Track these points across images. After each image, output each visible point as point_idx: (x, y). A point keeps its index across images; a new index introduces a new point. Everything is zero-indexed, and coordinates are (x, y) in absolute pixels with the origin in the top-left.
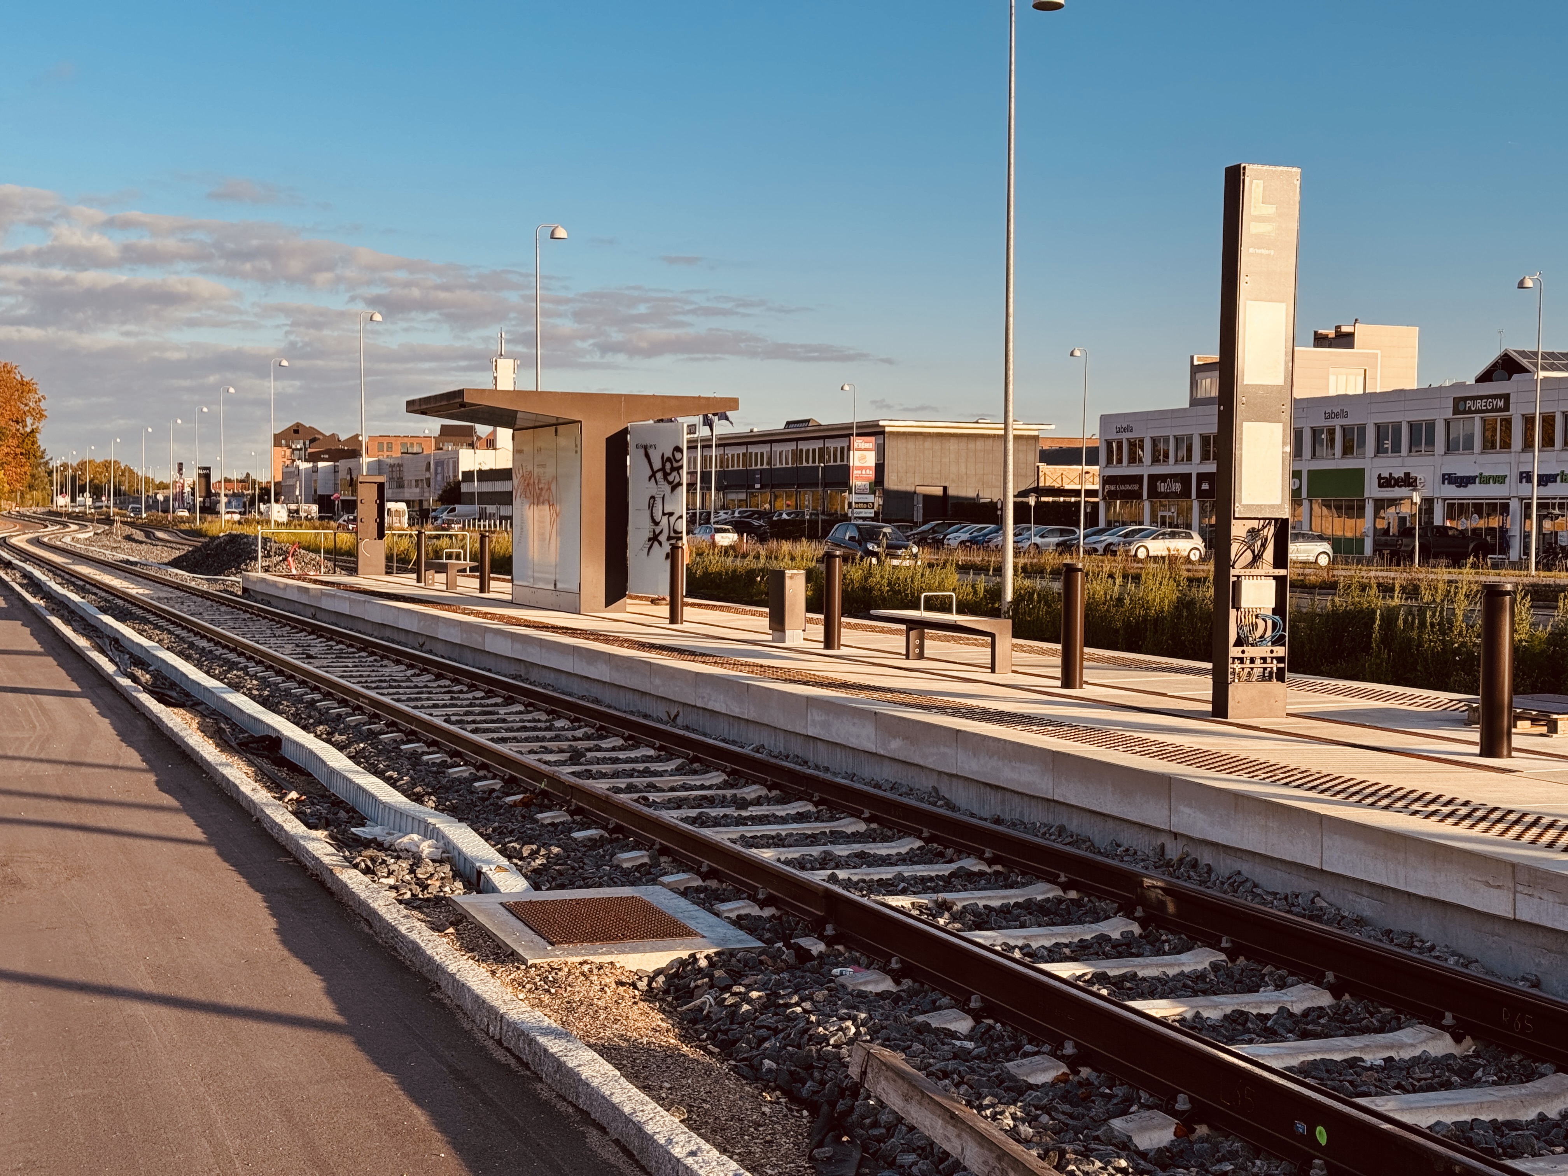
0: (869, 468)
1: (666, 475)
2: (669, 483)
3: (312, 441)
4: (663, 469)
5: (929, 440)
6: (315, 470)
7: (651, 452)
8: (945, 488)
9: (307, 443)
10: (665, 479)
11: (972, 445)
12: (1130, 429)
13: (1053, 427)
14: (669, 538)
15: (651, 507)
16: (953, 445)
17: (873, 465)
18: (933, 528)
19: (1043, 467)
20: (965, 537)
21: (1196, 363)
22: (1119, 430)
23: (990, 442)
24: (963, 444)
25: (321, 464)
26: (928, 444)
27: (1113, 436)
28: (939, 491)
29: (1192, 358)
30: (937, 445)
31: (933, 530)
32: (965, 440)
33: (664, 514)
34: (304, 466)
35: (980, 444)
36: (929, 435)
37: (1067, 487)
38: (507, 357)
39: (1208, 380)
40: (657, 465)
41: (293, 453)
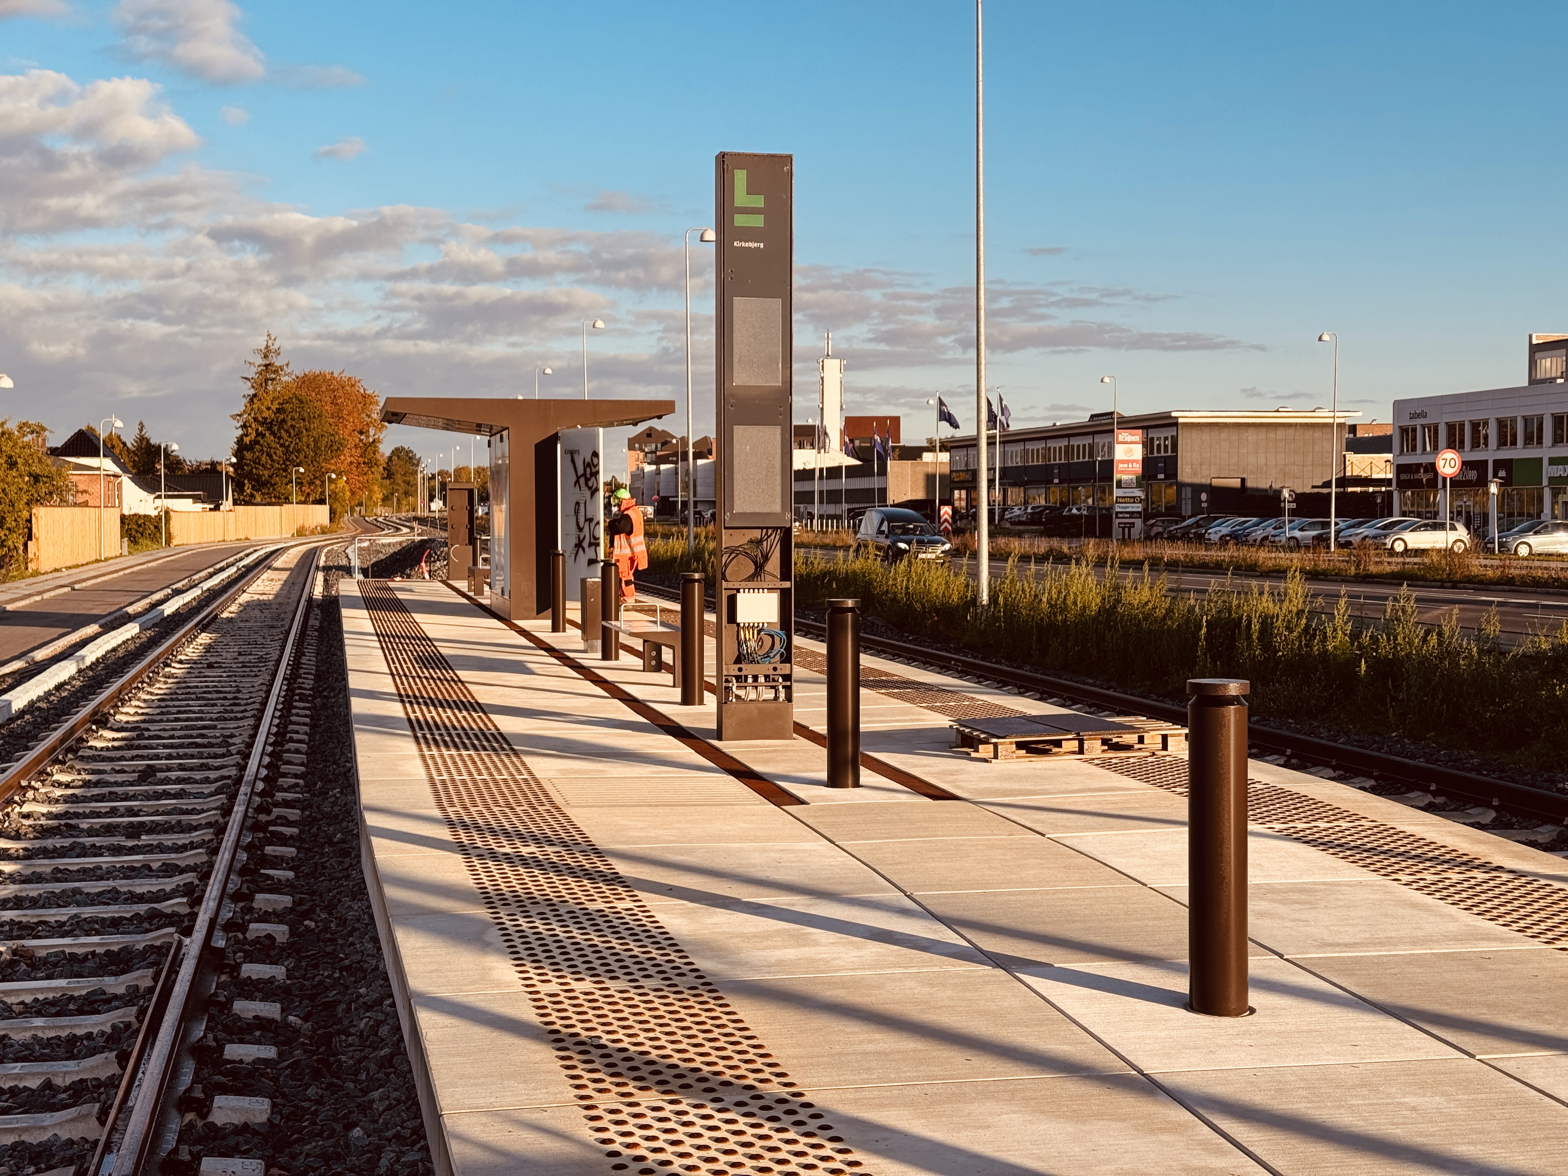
0: (1136, 461)
1: (587, 480)
2: (590, 488)
3: (664, 444)
4: (584, 475)
5: (1226, 430)
6: (658, 472)
7: (576, 456)
8: (1243, 480)
9: (659, 446)
10: (587, 484)
11: (1272, 435)
12: (1423, 415)
13: (1360, 414)
14: (590, 545)
15: (577, 513)
16: (1251, 435)
17: (1140, 458)
18: (1197, 522)
19: (1351, 456)
20: (1225, 530)
21: (1535, 342)
22: (1413, 416)
23: (1292, 431)
24: (1262, 434)
25: (663, 467)
26: (1224, 435)
27: (1407, 422)
28: (1236, 483)
29: (1530, 337)
30: (1234, 436)
31: (1197, 525)
32: (1264, 430)
33: (586, 520)
34: (649, 468)
35: (1280, 433)
36: (1226, 425)
37: (1374, 476)
38: (834, 357)
39: (1549, 360)
40: (581, 471)
41: (646, 456)
